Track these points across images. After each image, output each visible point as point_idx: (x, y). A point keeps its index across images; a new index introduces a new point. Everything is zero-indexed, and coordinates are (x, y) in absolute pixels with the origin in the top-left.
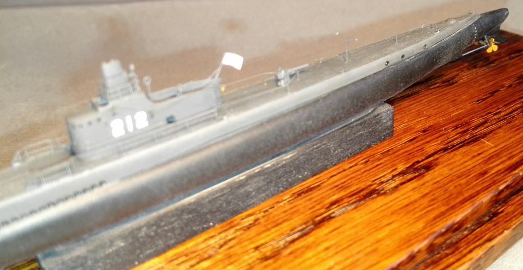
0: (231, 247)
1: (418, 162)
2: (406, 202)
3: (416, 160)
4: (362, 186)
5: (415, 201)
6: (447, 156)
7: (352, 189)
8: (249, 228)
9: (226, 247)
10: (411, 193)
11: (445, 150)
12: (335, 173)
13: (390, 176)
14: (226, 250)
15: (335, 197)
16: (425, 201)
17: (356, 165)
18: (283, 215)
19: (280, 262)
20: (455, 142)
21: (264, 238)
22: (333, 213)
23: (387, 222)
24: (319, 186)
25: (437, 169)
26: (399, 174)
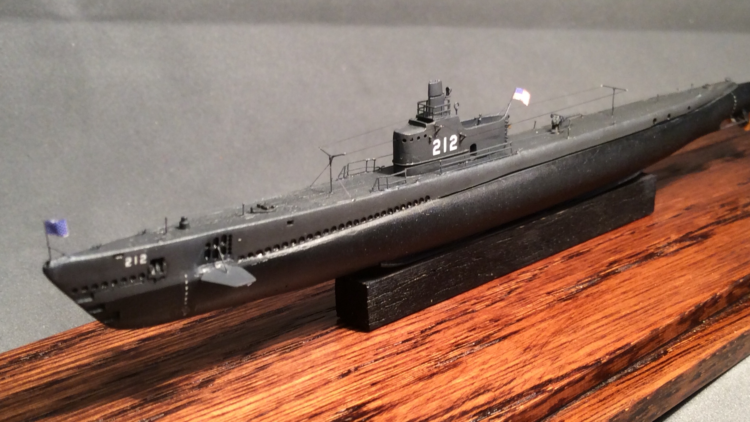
0: (520, 293)
1: (692, 233)
2: (693, 261)
3: (689, 231)
4: (638, 250)
5: (702, 261)
6: (721, 228)
7: (627, 253)
8: (530, 280)
9: (514, 293)
10: (695, 255)
11: (718, 223)
12: (601, 242)
13: (665, 243)
14: (517, 294)
15: (612, 259)
16: (714, 260)
17: (622, 235)
18: (561, 272)
19: (579, 302)
20: (727, 217)
21: (551, 287)
22: (617, 269)
23: (680, 275)
24: (588, 251)
25: (715, 237)
26: (676, 241)
